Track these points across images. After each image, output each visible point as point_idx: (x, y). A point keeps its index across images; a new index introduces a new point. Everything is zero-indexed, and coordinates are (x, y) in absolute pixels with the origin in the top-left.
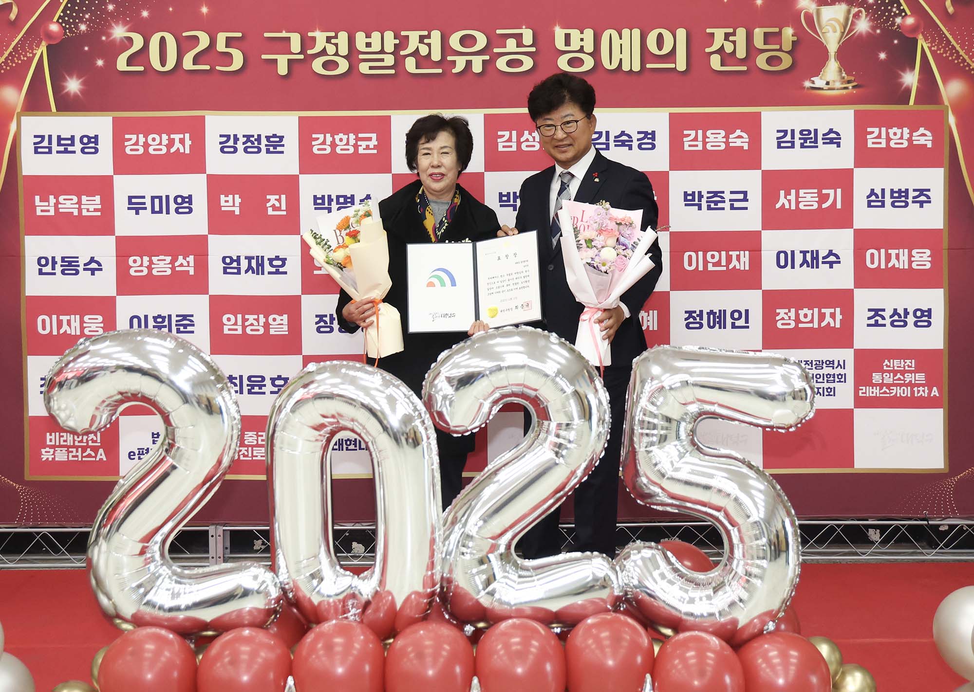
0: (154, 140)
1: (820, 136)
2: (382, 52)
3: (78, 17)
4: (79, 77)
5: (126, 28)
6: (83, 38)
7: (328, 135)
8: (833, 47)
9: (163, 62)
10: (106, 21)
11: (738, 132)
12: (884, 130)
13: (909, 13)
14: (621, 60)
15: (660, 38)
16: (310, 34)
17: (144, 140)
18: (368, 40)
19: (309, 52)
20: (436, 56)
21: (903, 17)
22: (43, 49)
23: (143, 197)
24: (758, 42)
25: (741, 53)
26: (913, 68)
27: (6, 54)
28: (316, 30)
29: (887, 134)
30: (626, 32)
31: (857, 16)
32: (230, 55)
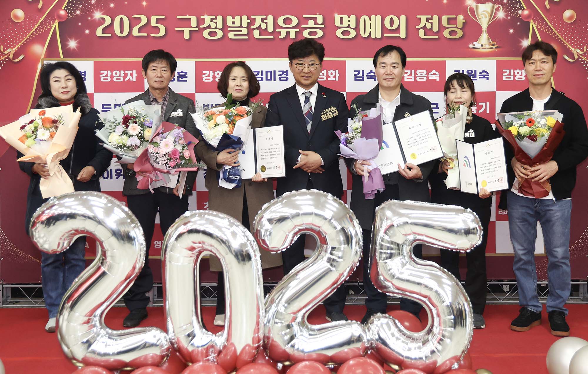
0: (116, 74)
1: (478, 74)
2: (241, 26)
3: (75, 7)
4: (76, 39)
5: (102, 13)
6: (78, 18)
7: (211, 72)
8: (485, 26)
9: (122, 32)
10: (91, 9)
11: (434, 72)
12: (512, 71)
13: (525, 8)
14: (370, 32)
15: (392, 20)
16: (202, 17)
17: (111, 74)
18: (234, 20)
19: (201, 27)
20: (270, 29)
21: (522, 10)
22: (56, 24)
23: (110, 105)
24: (445, 23)
25: (435, 29)
26: (528, 38)
27: (36, 27)
28: (205, 14)
29: (514, 73)
30: (373, 17)
31: (498, 9)
32: (158, 28)
